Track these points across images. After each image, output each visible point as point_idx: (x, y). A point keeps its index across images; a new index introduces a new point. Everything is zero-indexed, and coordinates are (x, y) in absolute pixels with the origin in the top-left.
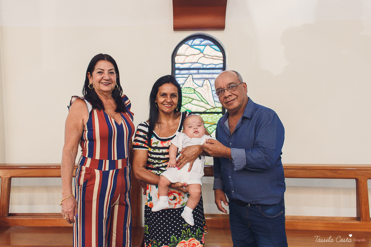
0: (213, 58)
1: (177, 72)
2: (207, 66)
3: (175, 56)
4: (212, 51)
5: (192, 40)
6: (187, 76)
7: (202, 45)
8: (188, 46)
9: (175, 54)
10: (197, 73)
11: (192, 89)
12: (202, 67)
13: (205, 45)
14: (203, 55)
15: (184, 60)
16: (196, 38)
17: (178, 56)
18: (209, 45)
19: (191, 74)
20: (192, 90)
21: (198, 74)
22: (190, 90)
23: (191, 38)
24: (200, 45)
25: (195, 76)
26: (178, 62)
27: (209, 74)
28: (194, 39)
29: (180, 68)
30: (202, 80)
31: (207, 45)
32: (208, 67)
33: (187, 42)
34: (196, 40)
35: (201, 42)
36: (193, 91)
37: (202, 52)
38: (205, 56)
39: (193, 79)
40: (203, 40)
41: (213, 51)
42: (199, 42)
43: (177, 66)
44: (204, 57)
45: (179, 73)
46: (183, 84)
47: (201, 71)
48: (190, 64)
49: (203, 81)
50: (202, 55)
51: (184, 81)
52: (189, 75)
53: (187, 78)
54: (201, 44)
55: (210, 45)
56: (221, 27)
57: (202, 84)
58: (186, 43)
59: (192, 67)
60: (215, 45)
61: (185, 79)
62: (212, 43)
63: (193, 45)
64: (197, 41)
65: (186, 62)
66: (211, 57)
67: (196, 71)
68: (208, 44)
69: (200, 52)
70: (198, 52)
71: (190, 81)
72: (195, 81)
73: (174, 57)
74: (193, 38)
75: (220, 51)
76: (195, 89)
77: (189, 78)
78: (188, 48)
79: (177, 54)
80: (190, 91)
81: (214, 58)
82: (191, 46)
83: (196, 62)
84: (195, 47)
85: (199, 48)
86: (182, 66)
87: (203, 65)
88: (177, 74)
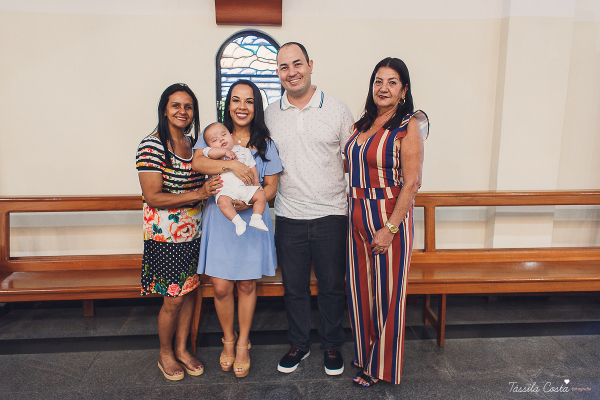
0: (268, 61)
1: (224, 79)
2: (261, 72)
3: (221, 59)
4: (267, 53)
5: (242, 38)
7: (255, 45)
8: (238, 46)
9: (220, 56)
12: (255, 74)
13: (259, 45)
14: (257, 58)
15: (233, 64)
16: (247, 34)
17: (224, 57)
18: (264, 45)
24: (253, 45)
26: (225, 66)
27: (264, 82)
28: (245, 37)
29: (228, 74)
32: (263, 73)
33: (236, 40)
34: (247, 37)
35: (254, 40)
37: (255, 54)
38: (259, 59)
40: (256, 38)
41: (269, 53)
42: (252, 41)
43: (223, 71)
44: (258, 60)
45: (227, 80)
48: (241, 70)
50: (255, 58)
54: (254, 44)
55: (265, 45)
56: (278, 23)
59: (242, 73)
60: (272, 45)
62: (268, 43)
63: (243, 44)
64: (249, 39)
65: (234, 66)
68: (262, 43)
69: (253, 54)
70: (251, 53)
73: (219, 59)
74: (243, 35)
78: (237, 48)
81: (271, 61)
83: (248, 66)
84: (245, 47)
85: (252, 49)
86: (229, 72)
87: (257, 70)
88: (224, 82)
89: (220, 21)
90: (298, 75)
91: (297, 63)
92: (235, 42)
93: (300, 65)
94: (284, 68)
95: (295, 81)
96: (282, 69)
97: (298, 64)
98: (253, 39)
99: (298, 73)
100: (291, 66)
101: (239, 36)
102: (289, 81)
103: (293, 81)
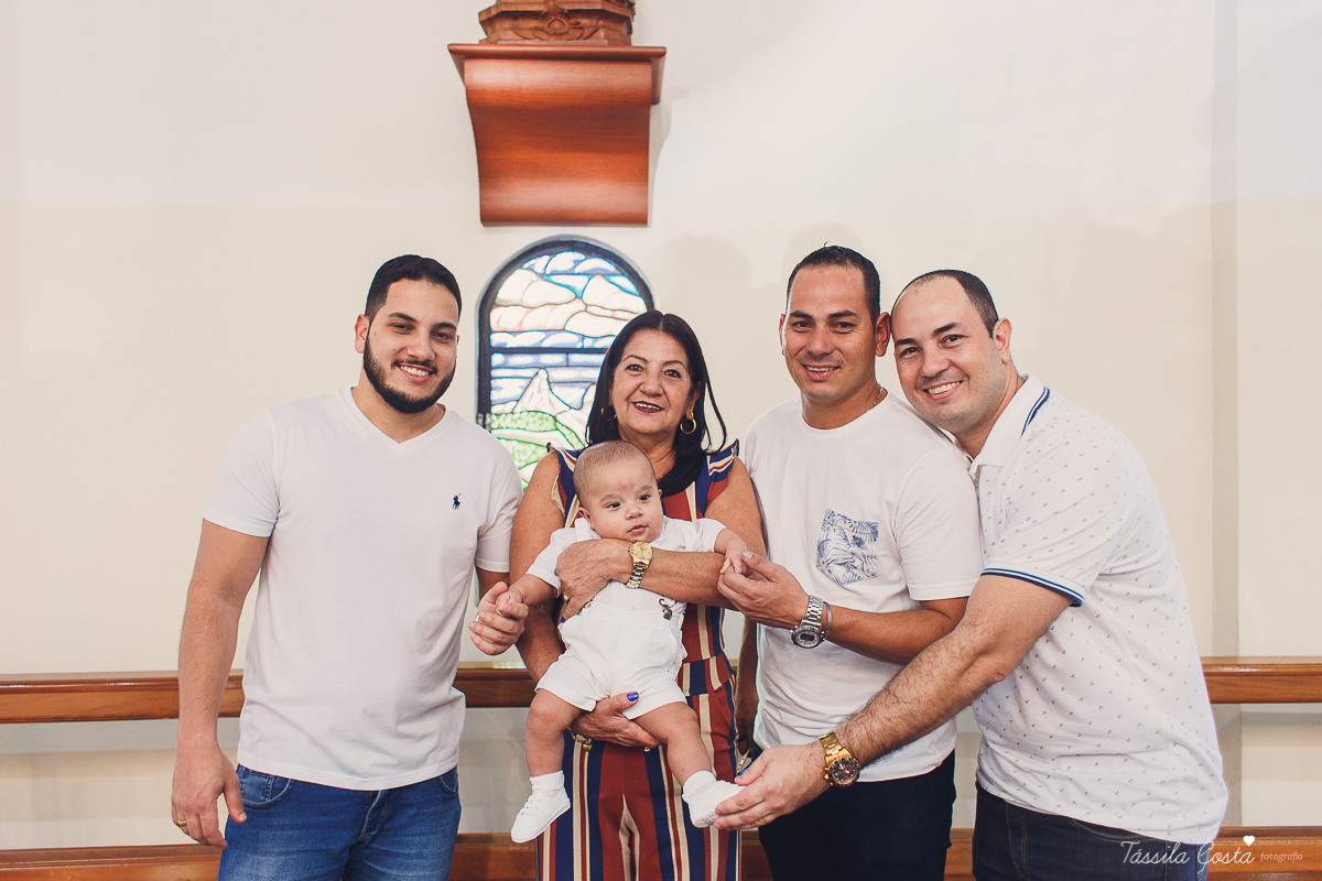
0: (614, 315)
1: (497, 359)
2: (594, 342)
3: (491, 309)
4: (609, 293)
5: (547, 258)
6: (530, 373)
7: (578, 274)
8: (534, 277)
9: (490, 301)
10: (565, 364)
11: (545, 416)
12: (579, 346)
13: (590, 274)
14: (582, 307)
15: (521, 323)
16: (557, 249)
17: (500, 306)
18: (603, 275)
19: (544, 368)
20: (547, 419)
21: (568, 366)
22: (541, 418)
23: (541, 252)
24: (574, 274)
25: (557, 375)
26: (502, 326)
28: (552, 255)
29: (508, 346)
30: (580, 388)
31: (595, 272)
32: (599, 344)
33: (532, 262)
34: (559, 256)
35: (577, 262)
36: (550, 424)
37: (578, 296)
38: (590, 309)
39: (549, 383)
40: (582, 256)
41: (614, 293)
43: (496, 340)
44: (586, 311)
45: (505, 362)
46: (518, 401)
47: (575, 358)
48: (543, 335)
49: (583, 391)
50: (578, 305)
51: (521, 391)
52: (536, 370)
53: (532, 379)
54: (576, 271)
55: (606, 275)
57: (579, 401)
58: (526, 265)
59: (546, 344)
60: (623, 274)
61: (524, 383)
62: (611, 267)
63: (548, 272)
64: (565, 259)
65: (526, 326)
66: (609, 313)
67: (559, 358)
68: (598, 269)
69: (573, 296)
70: (569, 295)
71: (539, 391)
72: (556, 389)
73: (486, 311)
74: (549, 250)
75: (637, 293)
76: (558, 418)
77: (536, 380)
78: (533, 282)
79: (497, 301)
80: (540, 422)
81: (619, 315)
82: (545, 277)
83: (560, 327)
84: (554, 278)
85: (571, 284)
86: (512, 342)
87: (584, 337)
88: (498, 367)
89: (490, 218)
90: (952, 371)
91: (947, 336)
92: (530, 269)
93: (959, 341)
94: (910, 350)
95: (944, 388)
96: (904, 353)
97: (954, 338)
98: (574, 261)
99: (952, 364)
100: (931, 346)
101: (538, 253)
102: (926, 391)
103: (938, 390)
